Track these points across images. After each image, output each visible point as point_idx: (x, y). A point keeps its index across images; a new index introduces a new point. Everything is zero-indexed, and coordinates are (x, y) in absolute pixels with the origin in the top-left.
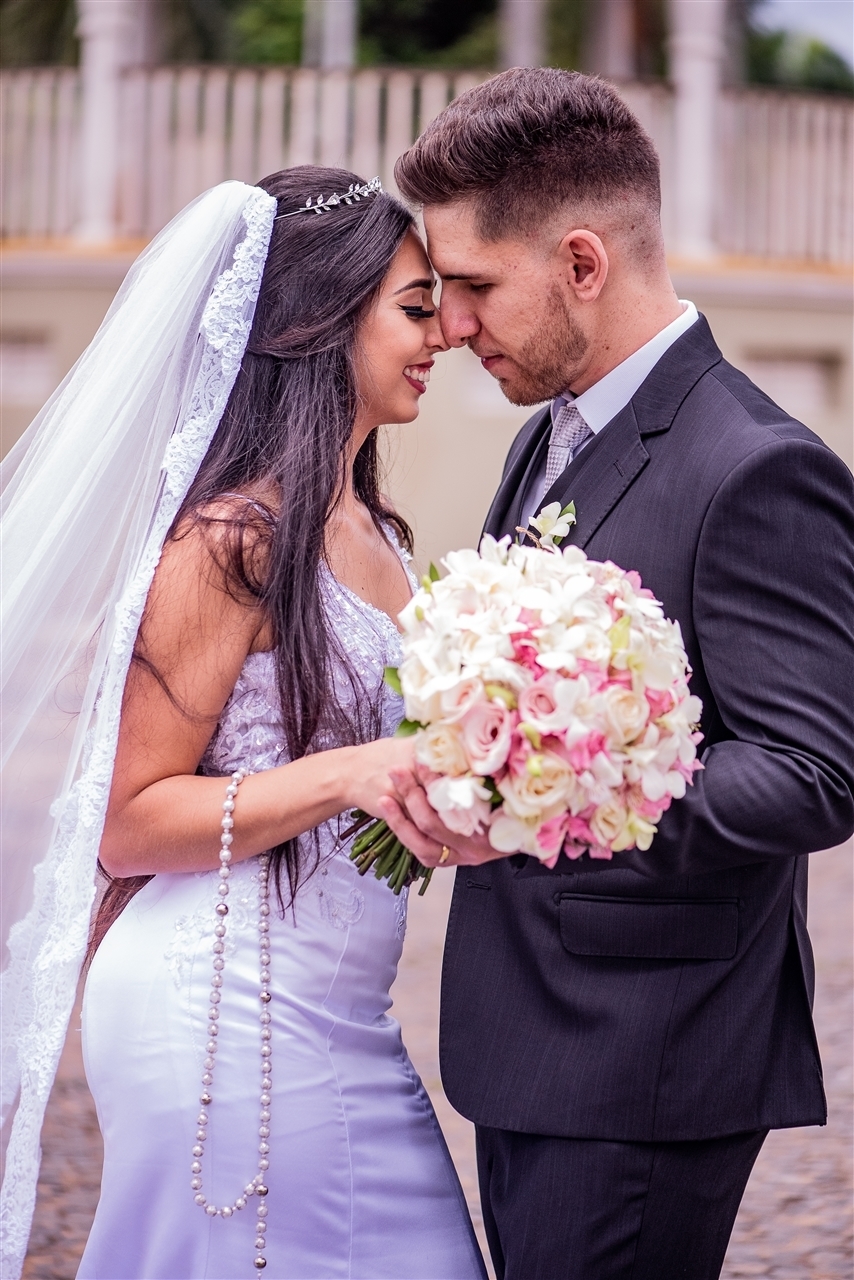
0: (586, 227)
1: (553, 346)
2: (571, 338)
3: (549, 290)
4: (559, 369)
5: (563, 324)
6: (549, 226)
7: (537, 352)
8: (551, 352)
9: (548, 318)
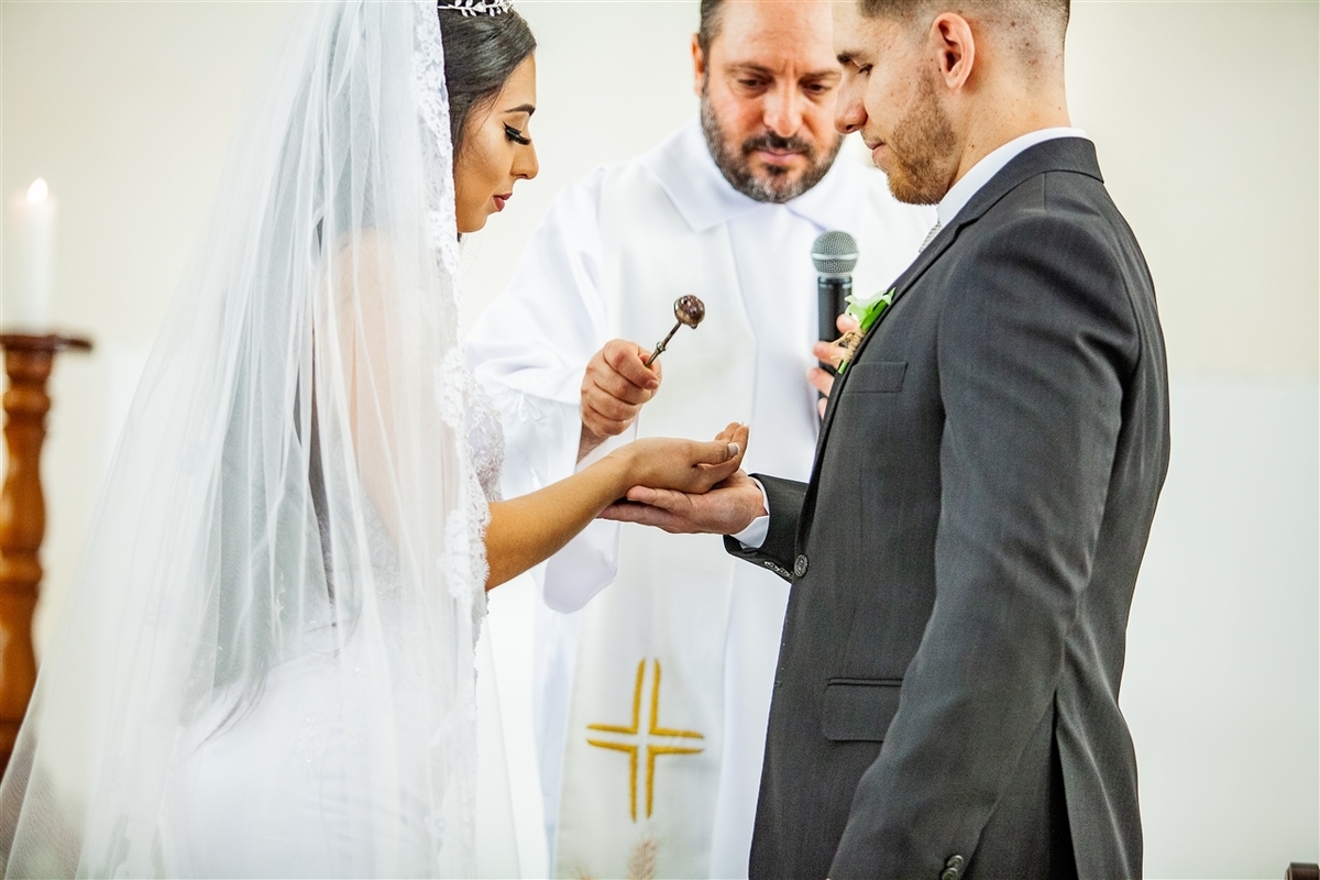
0: (960, 13)
1: (921, 135)
2: (938, 129)
3: (920, 74)
4: (928, 162)
5: (930, 113)
6: (923, 7)
7: (905, 138)
8: (920, 141)
9: (918, 103)
